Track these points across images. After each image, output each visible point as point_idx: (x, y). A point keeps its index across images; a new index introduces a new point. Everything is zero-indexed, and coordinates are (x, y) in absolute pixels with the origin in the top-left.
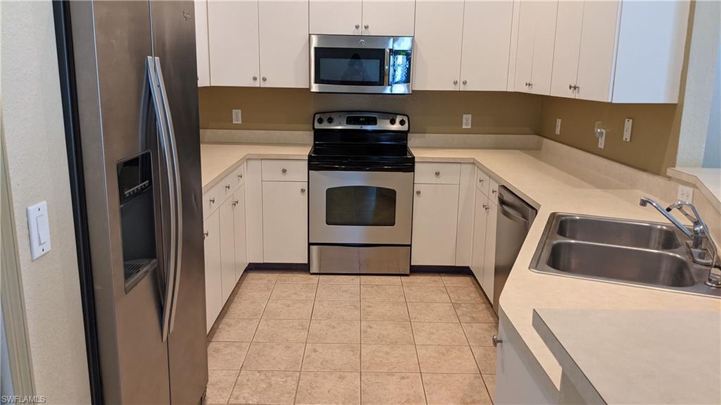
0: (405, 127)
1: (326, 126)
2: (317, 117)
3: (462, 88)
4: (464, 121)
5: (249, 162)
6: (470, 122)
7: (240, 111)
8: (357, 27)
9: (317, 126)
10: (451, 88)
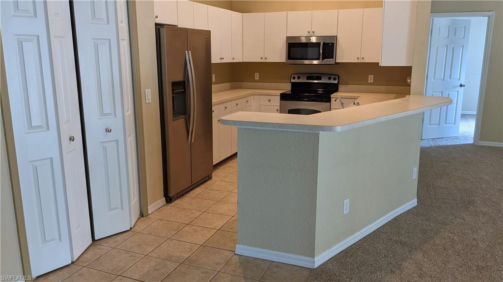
0: (336, 82)
1: (296, 80)
2: (293, 76)
3: (362, 61)
4: (369, 79)
5: (255, 96)
6: (372, 79)
7: (258, 74)
8: (309, 32)
9: (292, 81)
10: (356, 61)
